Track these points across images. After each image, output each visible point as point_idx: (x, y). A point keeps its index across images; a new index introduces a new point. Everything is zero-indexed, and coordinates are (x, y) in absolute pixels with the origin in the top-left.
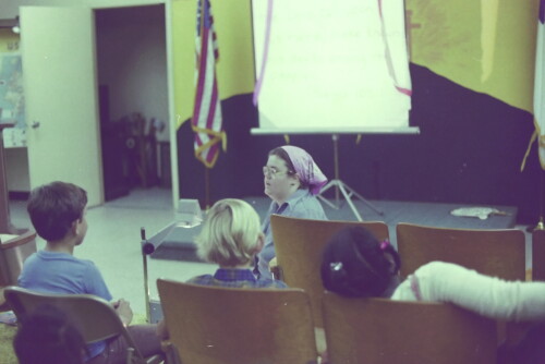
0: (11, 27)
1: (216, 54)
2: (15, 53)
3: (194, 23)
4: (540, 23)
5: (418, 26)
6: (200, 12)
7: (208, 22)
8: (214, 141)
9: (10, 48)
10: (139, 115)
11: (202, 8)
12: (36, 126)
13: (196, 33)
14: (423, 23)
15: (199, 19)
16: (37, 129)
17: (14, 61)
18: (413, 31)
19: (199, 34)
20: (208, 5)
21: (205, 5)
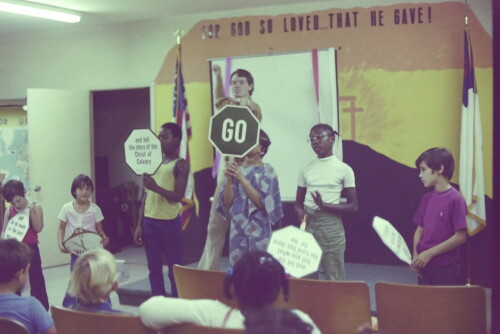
0: (21, 106)
1: (189, 132)
2: (25, 128)
3: (171, 105)
4: (463, 107)
5: (361, 110)
6: (175, 95)
7: (182, 105)
8: (186, 207)
9: (21, 123)
10: (133, 183)
11: (177, 93)
12: (38, 190)
13: (172, 113)
14: (365, 107)
15: (175, 102)
16: (40, 192)
17: (23, 134)
18: (357, 114)
19: (175, 115)
20: (183, 90)
21: (180, 90)
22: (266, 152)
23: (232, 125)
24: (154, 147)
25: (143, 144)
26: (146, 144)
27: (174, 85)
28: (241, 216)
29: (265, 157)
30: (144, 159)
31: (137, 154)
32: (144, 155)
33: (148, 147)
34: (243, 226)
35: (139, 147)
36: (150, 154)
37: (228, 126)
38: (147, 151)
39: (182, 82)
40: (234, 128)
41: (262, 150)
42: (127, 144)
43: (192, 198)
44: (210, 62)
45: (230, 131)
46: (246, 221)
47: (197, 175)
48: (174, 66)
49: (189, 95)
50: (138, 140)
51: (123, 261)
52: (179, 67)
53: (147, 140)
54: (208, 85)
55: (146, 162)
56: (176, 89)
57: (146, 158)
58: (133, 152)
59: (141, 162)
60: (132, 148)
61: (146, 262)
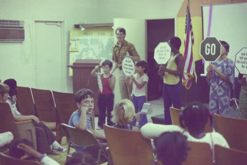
1: (193, 41)
3: (184, 28)
6: (186, 23)
7: (189, 27)
8: (190, 78)
11: (187, 21)
13: (184, 32)
15: (186, 26)
19: (186, 33)
20: (190, 20)
21: (189, 20)
22: (228, 51)
23: (209, 46)
24: (168, 51)
25: (163, 49)
26: (164, 50)
27: (186, 18)
28: (215, 84)
29: (229, 54)
30: (162, 56)
31: (160, 54)
32: (162, 55)
33: (165, 51)
34: (215, 89)
35: (161, 51)
36: (165, 55)
37: (208, 47)
38: (164, 53)
39: (190, 16)
40: (210, 48)
41: (226, 51)
42: (156, 50)
43: (194, 74)
44: (202, 7)
45: (209, 49)
46: (217, 87)
47: (196, 63)
48: (186, 9)
49: (193, 23)
50: (161, 48)
51: (149, 104)
52: (188, 9)
53: (165, 48)
54: (201, 18)
55: (163, 58)
56: (186, 20)
57: (163, 56)
58: (158, 53)
59: (161, 58)
60: (158, 51)
61: (163, 104)
